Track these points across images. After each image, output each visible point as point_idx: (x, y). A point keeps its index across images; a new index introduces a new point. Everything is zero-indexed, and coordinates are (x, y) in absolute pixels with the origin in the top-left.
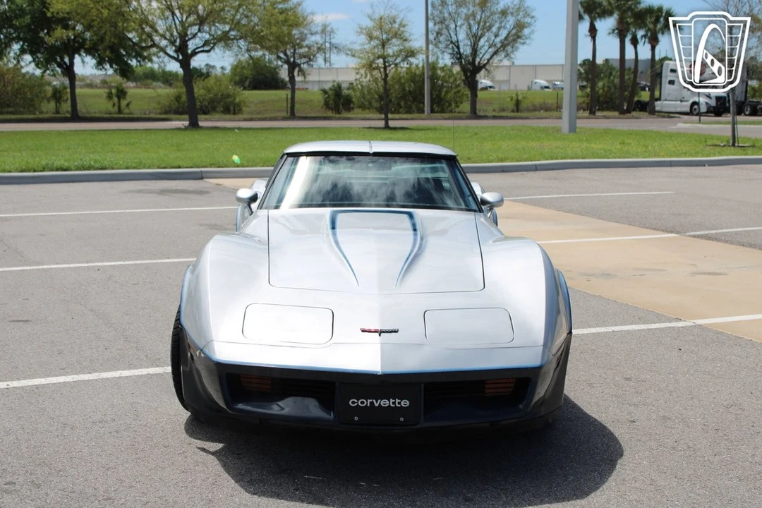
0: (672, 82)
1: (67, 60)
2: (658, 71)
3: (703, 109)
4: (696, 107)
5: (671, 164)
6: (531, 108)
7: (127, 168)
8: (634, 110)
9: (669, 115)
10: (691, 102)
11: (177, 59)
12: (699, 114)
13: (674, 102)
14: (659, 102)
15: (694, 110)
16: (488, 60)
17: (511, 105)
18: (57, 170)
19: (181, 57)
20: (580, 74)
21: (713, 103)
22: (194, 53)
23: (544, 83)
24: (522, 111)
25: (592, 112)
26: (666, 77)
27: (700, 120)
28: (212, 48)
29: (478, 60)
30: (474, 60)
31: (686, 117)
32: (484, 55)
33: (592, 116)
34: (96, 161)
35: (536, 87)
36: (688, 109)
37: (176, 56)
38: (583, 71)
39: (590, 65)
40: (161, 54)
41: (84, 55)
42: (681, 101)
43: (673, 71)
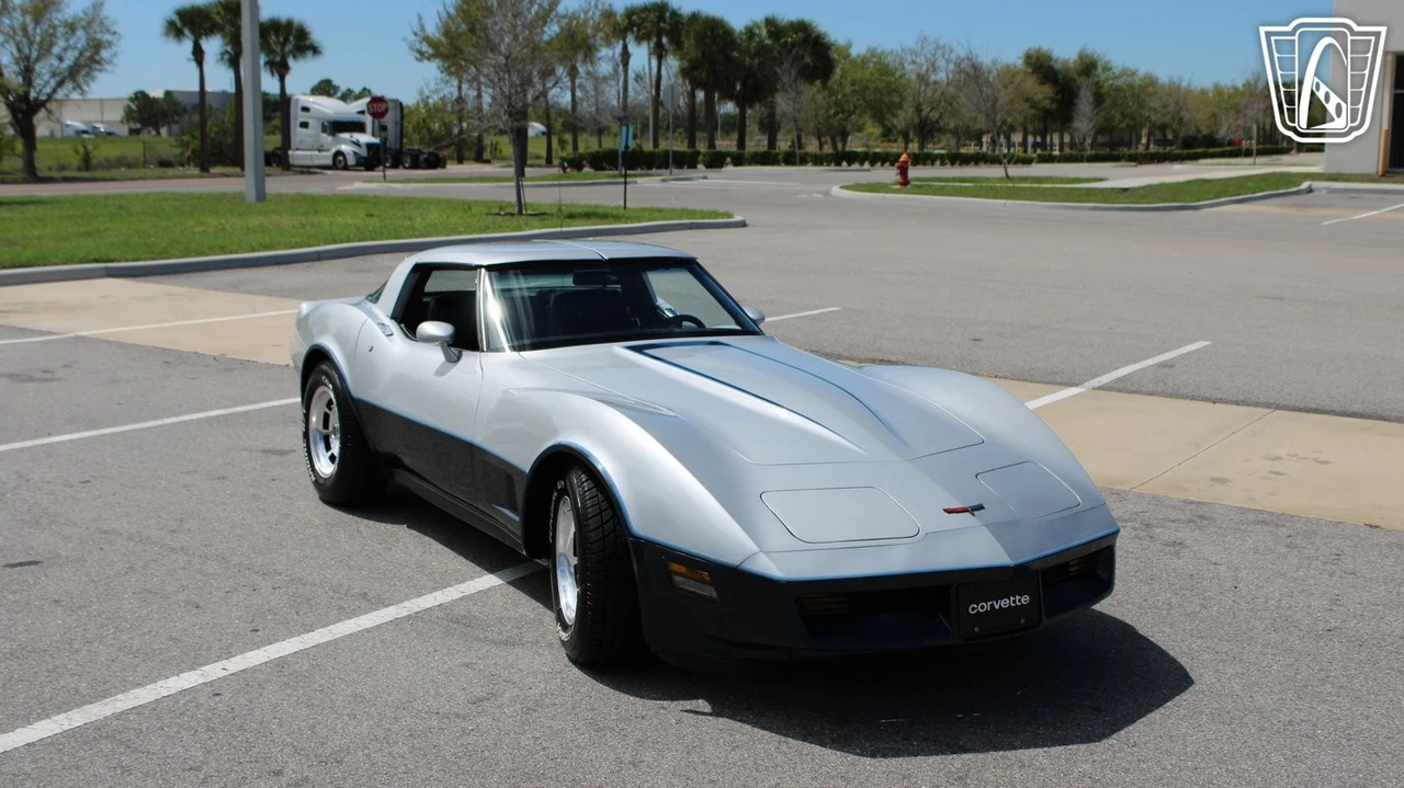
0: (304, 125)
3: (351, 161)
4: (341, 158)
6: (105, 164)
9: (306, 170)
10: (333, 150)
12: (346, 168)
13: (309, 153)
15: (338, 162)
16: (49, 95)
17: (78, 160)
21: (363, 152)
23: (81, 126)
24: (95, 168)
25: (204, 169)
26: (296, 119)
27: (385, 176)
31: (329, 172)
32: (42, 89)
33: (205, 174)
35: (69, 132)
36: (329, 162)
38: (134, 107)
42: (319, 150)
43: (306, 109)
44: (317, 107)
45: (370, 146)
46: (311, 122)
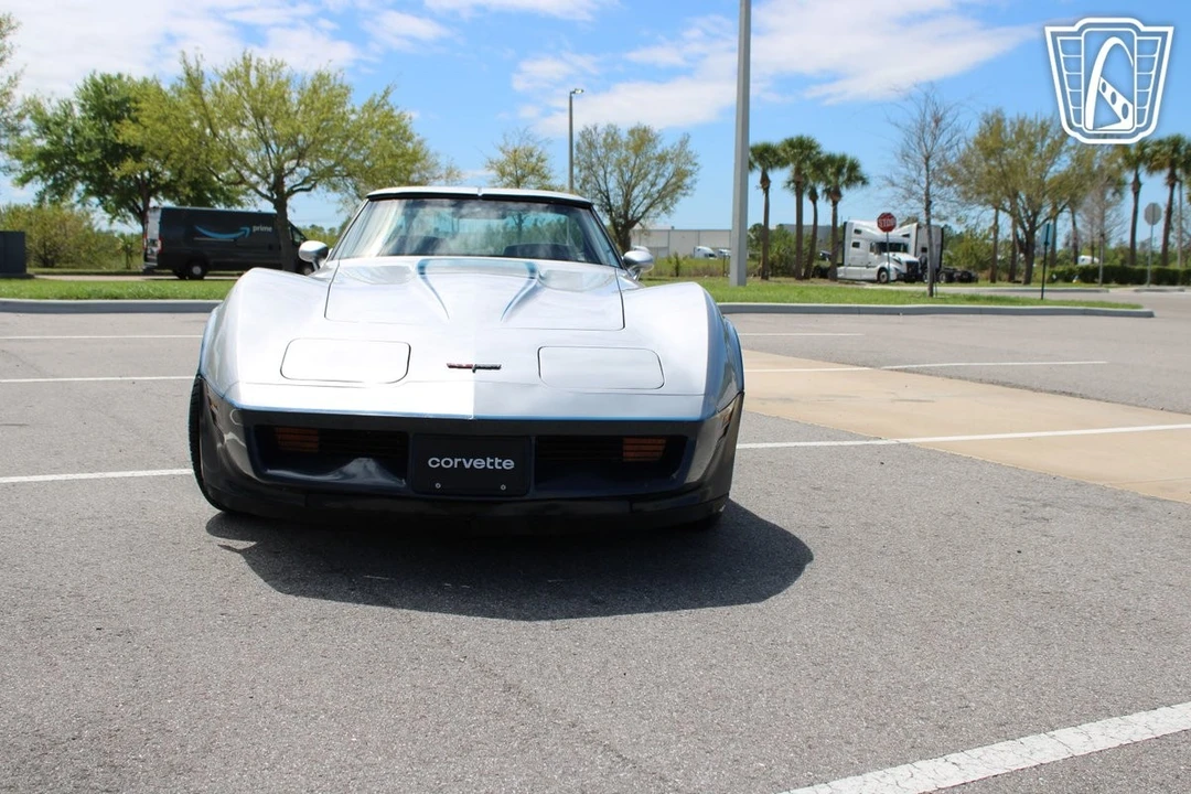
0: (856, 245)
1: (140, 204)
2: (841, 239)
3: (893, 276)
4: (884, 273)
5: (859, 311)
6: (693, 272)
7: (194, 298)
8: (813, 276)
9: (853, 282)
10: (879, 267)
11: (270, 199)
12: (888, 282)
13: (858, 268)
14: (842, 268)
15: (882, 276)
16: (644, 213)
17: (670, 269)
18: (106, 298)
19: (275, 197)
20: (751, 240)
21: (904, 269)
22: (291, 192)
23: (709, 251)
24: (683, 276)
25: (765, 277)
26: (851, 238)
28: (314, 186)
29: (631, 212)
30: (626, 212)
31: (874, 285)
32: (638, 207)
33: (765, 281)
34: (155, 289)
35: (699, 255)
36: (875, 277)
37: (269, 195)
38: (753, 238)
39: (762, 231)
40: (251, 191)
41: (162, 198)
42: (868, 267)
43: (858, 232)
44: (869, 230)
45: (909, 264)
46: (862, 242)
